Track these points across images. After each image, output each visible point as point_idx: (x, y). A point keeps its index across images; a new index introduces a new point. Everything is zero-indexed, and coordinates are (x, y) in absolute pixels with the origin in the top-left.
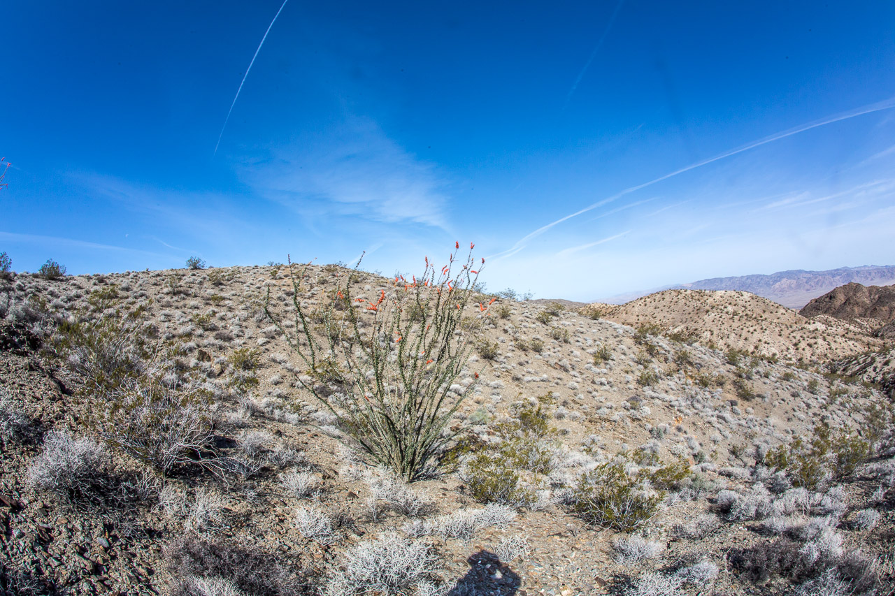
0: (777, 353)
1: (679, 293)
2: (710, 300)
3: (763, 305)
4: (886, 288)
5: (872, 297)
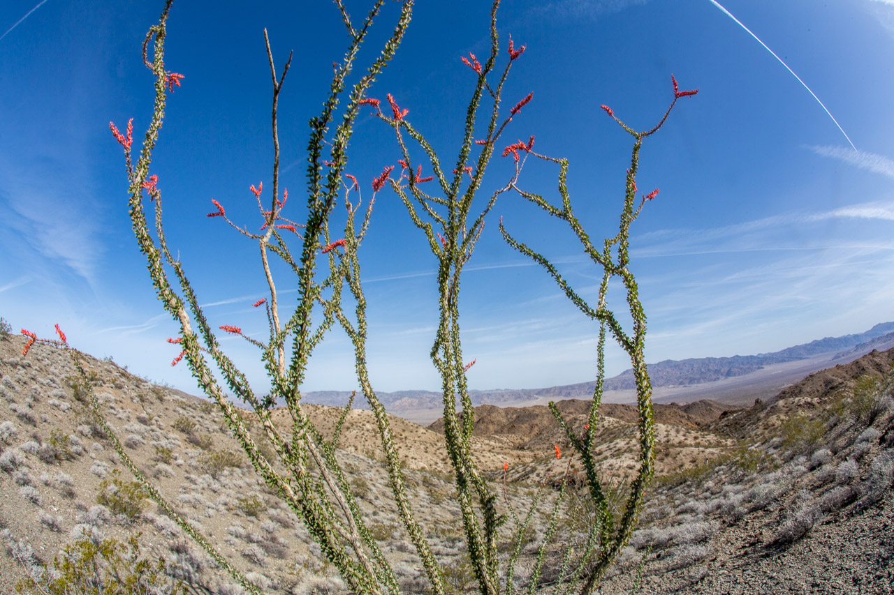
3: (402, 425)
4: (525, 410)
5: (509, 417)
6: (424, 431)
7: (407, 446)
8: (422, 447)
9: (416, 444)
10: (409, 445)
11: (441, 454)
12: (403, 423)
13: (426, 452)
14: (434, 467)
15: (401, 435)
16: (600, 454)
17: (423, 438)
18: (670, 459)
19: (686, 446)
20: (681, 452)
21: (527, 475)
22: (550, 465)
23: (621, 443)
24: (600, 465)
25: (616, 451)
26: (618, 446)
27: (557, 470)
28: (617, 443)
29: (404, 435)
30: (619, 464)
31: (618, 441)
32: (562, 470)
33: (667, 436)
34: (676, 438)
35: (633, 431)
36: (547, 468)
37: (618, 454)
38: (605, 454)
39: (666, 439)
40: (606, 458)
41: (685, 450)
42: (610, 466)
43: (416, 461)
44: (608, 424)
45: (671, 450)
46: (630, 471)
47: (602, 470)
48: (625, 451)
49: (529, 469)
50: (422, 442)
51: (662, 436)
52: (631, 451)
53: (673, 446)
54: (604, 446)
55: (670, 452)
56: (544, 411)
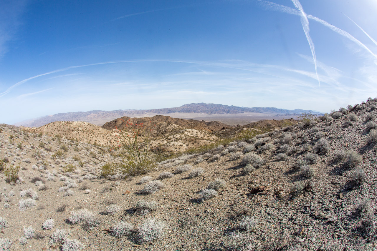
1: (60, 123)
2: (72, 126)
4: (141, 119)
5: (134, 122)
6: (102, 129)
7: (96, 136)
8: (102, 136)
9: (99, 135)
11: (109, 138)
12: (93, 126)
13: (103, 138)
14: (107, 144)
16: (170, 139)
17: (102, 132)
19: (203, 139)
20: (201, 141)
21: (142, 147)
23: (178, 136)
24: (170, 144)
25: (176, 139)
26: (177, 137)
27: (154, 145)
28: (176, 136)
29: (94, 131)
30: (177, 144)
31: (177, 135)
32: (155, 145)
33: (197, 134)
34: (200, 136)
35: (183, 131)
36: (150, 144)
37: (176, 140)
38: (172, 139)
39: (196, 136)
40: (172, 141)
41: (202, 141)
42: (173, 144)
43: (100, 142)
44: (174, 127)
45: (197, 140)
46: (181, 147)
47: (170, 146)
48: (179, 139)
49: (143, 144)
50: (102, 134)
51: (195, 134)
52: (182, 139)
53: (198, 139)
54: (171, 137)
56: (149, 120)
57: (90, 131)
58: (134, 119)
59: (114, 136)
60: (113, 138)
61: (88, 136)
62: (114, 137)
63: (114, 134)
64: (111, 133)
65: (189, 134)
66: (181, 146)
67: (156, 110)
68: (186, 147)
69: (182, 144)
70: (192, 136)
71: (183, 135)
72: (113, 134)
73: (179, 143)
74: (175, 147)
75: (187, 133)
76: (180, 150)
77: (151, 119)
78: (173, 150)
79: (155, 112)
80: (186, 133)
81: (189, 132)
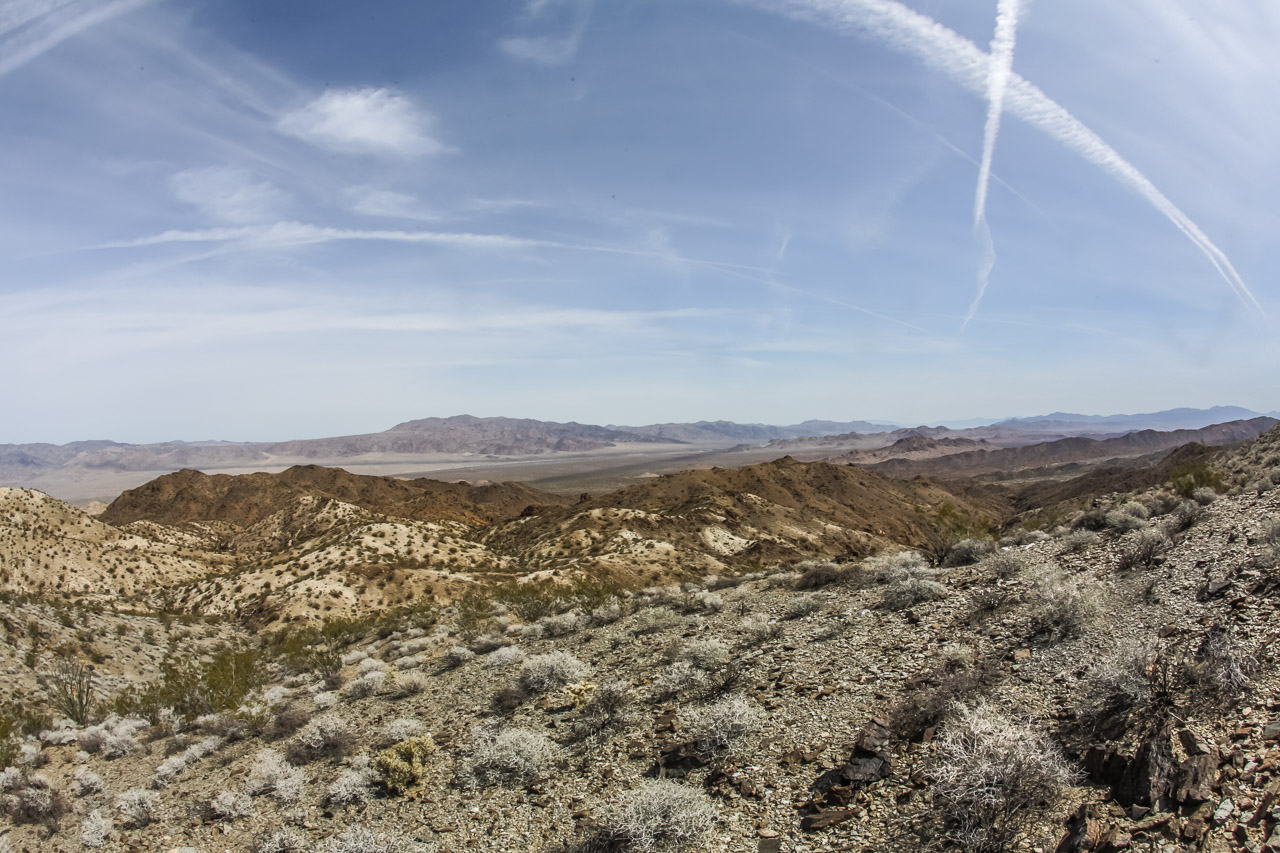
0: (89, 584)
3: (59, 512)
4: (241, 479)
5: (218, 490)
6: (88, 521)
7: (64, 550)
8: (84, 550)
9: (75, 546)
10: (67, 549)
11: (108, 561)
12: (62, 509)
13: (89, 559)
15: (59, 530)
16: (305, 567)
17: (88, 533)
18: (393, 585)
20: (411, 575)
22: (239, 583)
23: (335, 553)
25: (324, 566)
26: (330, 557)
27: (247, 591)
28: (329, 553)
29: (65, 528)
30: (320, 589)
31: (335, 548)
33: (409, 544)
34: (422, 549)
35: (361, 533)
36: (236, 586)
37: (325, 571)
38: (312, 568)
39: (406, 549)
40: (308, 576)
42: (308, 590)
43: (77, 575)
44: (342, 513)
45: (398, 571)
46: (335, 600)
47: (297, 597)
48: (335, 568)
50: (85, 542)
51: (401, 545)
52: (343, 568)
53: (411, 563)
54: (311, 557)
55: (394, 574)
56: (269, 482)
57: (49, 529)
58: (218, 479)
59: (127, 552)
60: (122, 558)
61: (38, 548)
62: (126, 555)
63: (128, 544)
64: (120, 537)
65: (379, 544)
66: (336, 595)
67: (302, 442)
68: (355, 601)
69: (338, 587)
70: (391, 551)
71: (353, 552)
72: (122, 543)
73: (331, 583)
74: (313, 599)
75: (373, 538)
76: (328, 613)
77: (278, 480)
78: (304, 614)
79: (299, 453)
80: (368, 540)
81: (382, 535)
